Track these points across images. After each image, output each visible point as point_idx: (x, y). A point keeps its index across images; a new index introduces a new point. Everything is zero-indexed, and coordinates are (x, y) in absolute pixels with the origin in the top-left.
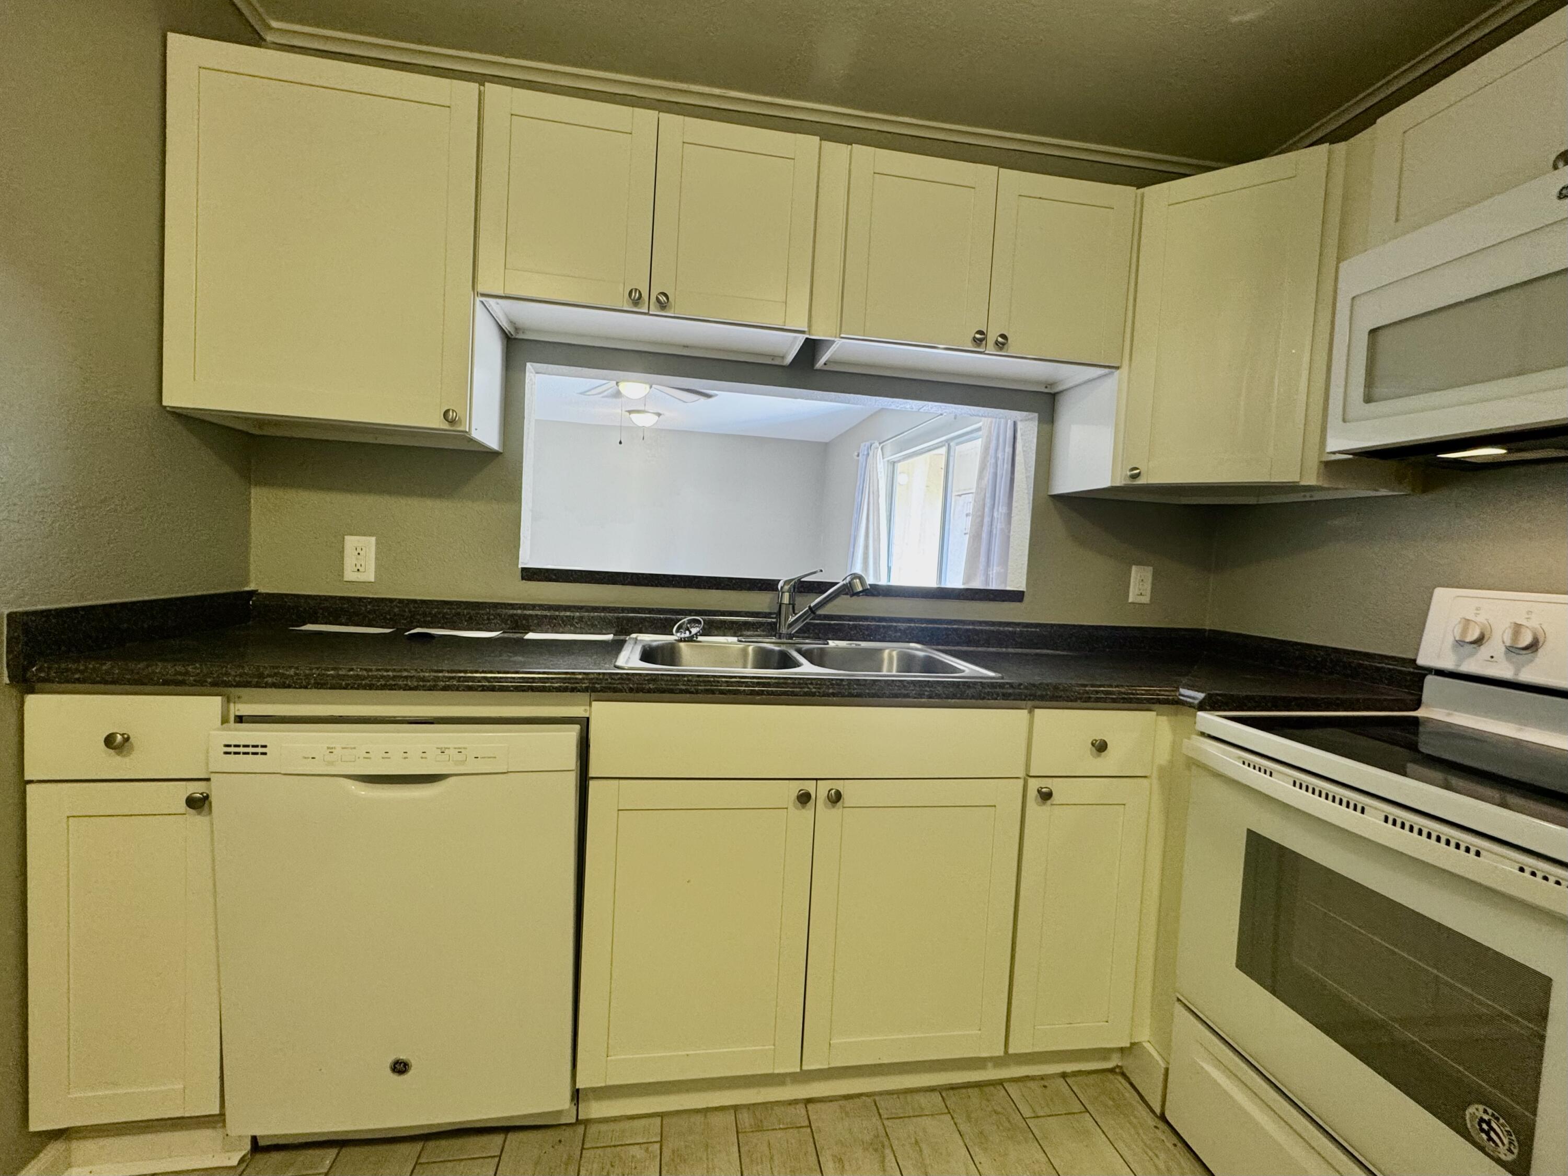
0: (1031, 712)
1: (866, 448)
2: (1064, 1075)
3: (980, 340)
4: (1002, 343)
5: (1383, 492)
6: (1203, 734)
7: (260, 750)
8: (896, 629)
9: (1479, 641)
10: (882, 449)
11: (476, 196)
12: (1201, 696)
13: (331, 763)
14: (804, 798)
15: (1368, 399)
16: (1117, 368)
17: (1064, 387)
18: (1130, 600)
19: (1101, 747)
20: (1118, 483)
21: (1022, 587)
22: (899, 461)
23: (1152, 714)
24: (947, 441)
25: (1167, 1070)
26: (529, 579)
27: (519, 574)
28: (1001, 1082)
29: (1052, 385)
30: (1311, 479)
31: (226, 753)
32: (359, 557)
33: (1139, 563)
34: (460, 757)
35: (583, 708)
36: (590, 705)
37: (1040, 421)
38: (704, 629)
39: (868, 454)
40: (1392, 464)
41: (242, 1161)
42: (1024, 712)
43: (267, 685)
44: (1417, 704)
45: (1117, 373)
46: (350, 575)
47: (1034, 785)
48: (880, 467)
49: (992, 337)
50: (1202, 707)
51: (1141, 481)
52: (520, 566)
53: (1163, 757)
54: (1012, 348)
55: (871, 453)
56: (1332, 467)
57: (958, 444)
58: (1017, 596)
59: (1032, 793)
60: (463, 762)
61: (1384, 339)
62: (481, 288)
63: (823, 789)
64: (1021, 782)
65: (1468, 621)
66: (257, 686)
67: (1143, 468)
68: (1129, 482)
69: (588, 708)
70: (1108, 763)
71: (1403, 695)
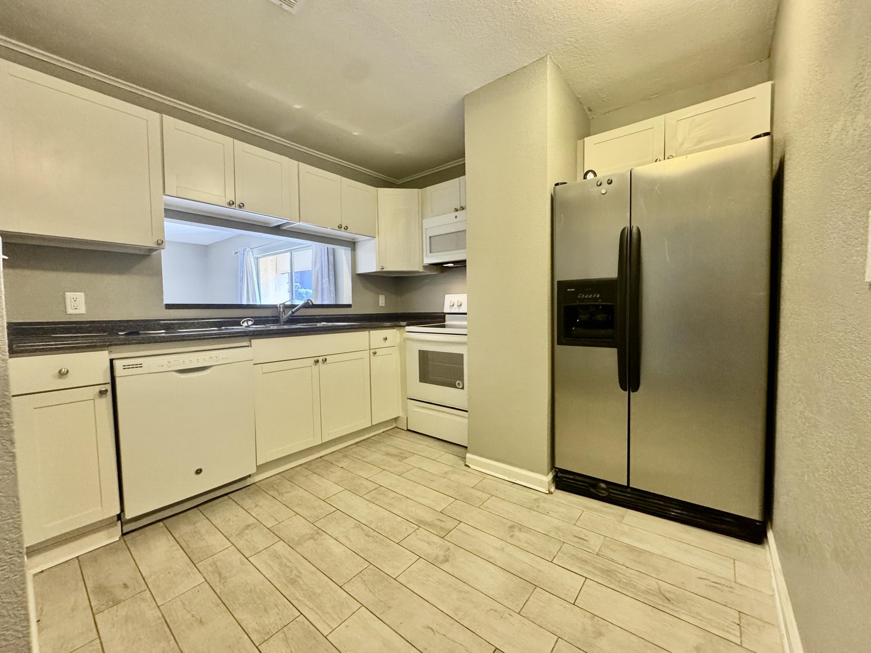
0: (369, 332)
1: (242, 250)
2: (383, 432)
3: (340, 227)
4: (346, 228)
5: (435, 273)
6: (407, 332)
7: (139, 366)
8: (316, 319)
9: (453, 305)
10: (252, 251)
11: (163, 156)
12: (405, 323)
13: (169, 367)
14: (317, 362)
15: (430, 252)
16: (375, 238)
17: (359, 240)
18: (380, 305)
19: (386, 339)
20: (378, 270)
21: (350, 302)
22: (261, 258)
23: (395, 330)
24: (290, 250)
25: (407, 418)
26: (170, 309)
27: (164, 306)
28: (369, 438)
29: (354, 239)
30: (421, 270)
31: (124, 369)
32: (76, 302)
33: (381, 294)
34: (217, 359)
35: (247, 343)
36: (250, 341)
37: (351, 250)
38: (254, 323)
39: (244, 254)
40: (436, 267)
41: (120, 538)
42: (367, 332)
43: (132, 344)
44: (445, 322)
45: (375, 239)
46: (70, 311)
47: (372, 351)
48: (251, 260)
49: (343, 226)
50: (406, 326)
51: (384, 270)
52: (164, 303)
53: (398, 340)
54: (348, 230)
55: (246, 253)
56: (425, 267)
57: (295, 252)
58: (349, 306)
59: (371, 353)
60: (218, 361)
61: (432, 239)
62: (166, 193)
63: (320, 359)
64: (368, 351)
65: (451, 301)
66: (129, 344)
67: (384, 266)
68: (381, 270)
69: (249, 343)
70: (388, 343)
71: (442, 320)
